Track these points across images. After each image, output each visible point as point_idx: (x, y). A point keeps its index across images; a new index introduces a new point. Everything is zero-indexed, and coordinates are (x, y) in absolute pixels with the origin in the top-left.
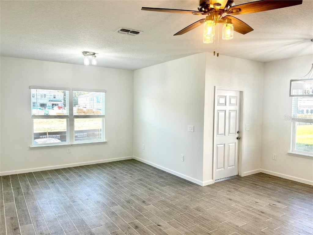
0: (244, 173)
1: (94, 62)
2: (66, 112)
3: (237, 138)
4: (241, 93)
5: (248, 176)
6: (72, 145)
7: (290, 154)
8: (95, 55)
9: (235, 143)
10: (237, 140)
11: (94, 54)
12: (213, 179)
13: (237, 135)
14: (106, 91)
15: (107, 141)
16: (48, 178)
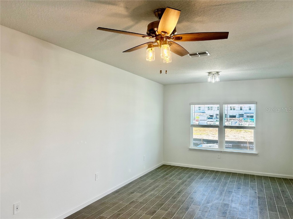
1: (218, 79)
6: (221, 151)
8: (219, 73)
11: (218, 73)
14: (257, 102)
15: (257, 153)
16: (192, 174)
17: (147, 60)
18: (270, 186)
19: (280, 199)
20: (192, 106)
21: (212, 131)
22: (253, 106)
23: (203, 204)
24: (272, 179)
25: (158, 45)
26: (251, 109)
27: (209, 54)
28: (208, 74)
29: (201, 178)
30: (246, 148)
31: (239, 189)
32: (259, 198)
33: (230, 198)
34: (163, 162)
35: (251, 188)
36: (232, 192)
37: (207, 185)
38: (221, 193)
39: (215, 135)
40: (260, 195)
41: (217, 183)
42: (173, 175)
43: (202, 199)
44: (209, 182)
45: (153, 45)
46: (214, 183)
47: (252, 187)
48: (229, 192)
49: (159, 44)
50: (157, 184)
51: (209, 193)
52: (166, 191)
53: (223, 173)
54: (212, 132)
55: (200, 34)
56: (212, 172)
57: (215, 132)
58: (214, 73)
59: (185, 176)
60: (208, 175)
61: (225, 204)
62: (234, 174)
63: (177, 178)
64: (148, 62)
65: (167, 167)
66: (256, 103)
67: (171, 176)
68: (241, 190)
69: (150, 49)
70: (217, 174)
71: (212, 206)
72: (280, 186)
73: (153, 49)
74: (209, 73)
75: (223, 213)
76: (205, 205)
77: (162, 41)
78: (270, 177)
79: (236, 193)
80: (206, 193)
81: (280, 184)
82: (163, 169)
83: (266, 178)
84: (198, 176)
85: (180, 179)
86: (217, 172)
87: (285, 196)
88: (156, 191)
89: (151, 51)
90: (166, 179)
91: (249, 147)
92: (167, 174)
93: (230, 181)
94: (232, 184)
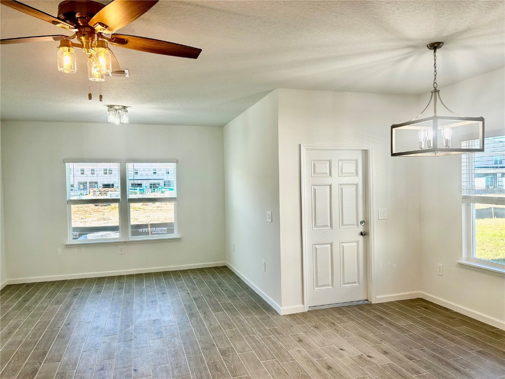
0: (377, 297)
1: (125, 119)
2: (115, 194)
3: (362, 234)
4: (365, 153)
5: (388, 303)
6: (125, 242)
7: (462, 266)
8: (127, 109)
9: (358, 242)
10: (362, 236)
11: (124, 107)
12: (303, 303)
13: (361, 229)
14: (177, 160)
15: (180, 237)
16: (77, 289)
17: (60, 69)
18: (202, 280)
19: (220, 294)
20: (69, 166)
21: (77, 212)
22: (172, 167)
23: (121, 331)
24: (202, 271)
25: (83, 44)
26: (137, 173)
27: (127, 76)
28: (107, 108)
29: (99, 292)
30: (147, 233)
31: (164, 295)
32: (195, 299)
33: (158, 311)
34: (7, 280)
35: (180, 290)
36: (156, 301)
37: (113, 300)
38: (141, 306)
39: (85, 220)
40: (196, 296)
41: (129, 293)
42: (40, 298)
43: (116, 324)
44: (113, 295)
45: (72, 43)
46: (122, 296)
47: (181, 288)
48: (152, 301)
49: (85, 43)
50: (12, 322)
51: (122, 312)
52: (39, 330)
53: (130, 277)
54: (77, 215)
55: (160, 43)
56: (111, 279)
57: (84, 214)
58: (117, 108)
59: (66, 295)
60: (108, 285)
61: (154, 320)
62: (148, 275)
63: (50, 302)
64: (62, 73)
65: (19, 289)
66: (177, 162)
67: (36, 302)
68: (168, 295)
69: (67, 48)
70: (121, 281)
71: (135, 329)
72: (214, 278)
73: (73, 49)
74: (111, 107)
75: (157, 333)
76: (125, 331)
77: (90, 38)
78: (197, 269)
79: (162, 301)
80: (117, 313)
81: (213, 276)
82: (10, 294)
83: (193, 271)
84: (90, 290)
85: (58, 303)
86: (120, 277)
87: (224, 288)
88: (16, 335)
89: (67, 53)
90: (28, 309)
91: (151, 232)
92: (25, 301)
93: (147, 287)
94: (151, 290)
